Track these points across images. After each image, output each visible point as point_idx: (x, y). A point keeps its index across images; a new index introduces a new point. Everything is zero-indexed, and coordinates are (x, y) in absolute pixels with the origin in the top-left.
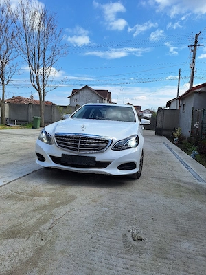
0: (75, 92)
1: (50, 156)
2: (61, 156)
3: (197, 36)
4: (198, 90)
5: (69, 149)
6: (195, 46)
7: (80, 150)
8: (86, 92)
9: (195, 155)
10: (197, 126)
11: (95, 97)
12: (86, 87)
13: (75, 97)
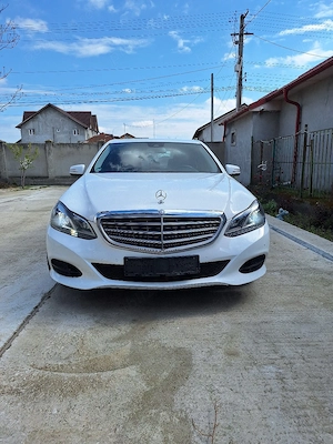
0: (29, 117)
1: (94, 264)
2: (122, 263)
3: (243, 17)
4: (258, 109)
5: (139, 244)
6: (241, 35)
7: (167, 246)
8: (51, 115)
9: (283, 216)
10: (264, 166)
11: (68, 126)
12: (50, 107)
13: (31, 125)
